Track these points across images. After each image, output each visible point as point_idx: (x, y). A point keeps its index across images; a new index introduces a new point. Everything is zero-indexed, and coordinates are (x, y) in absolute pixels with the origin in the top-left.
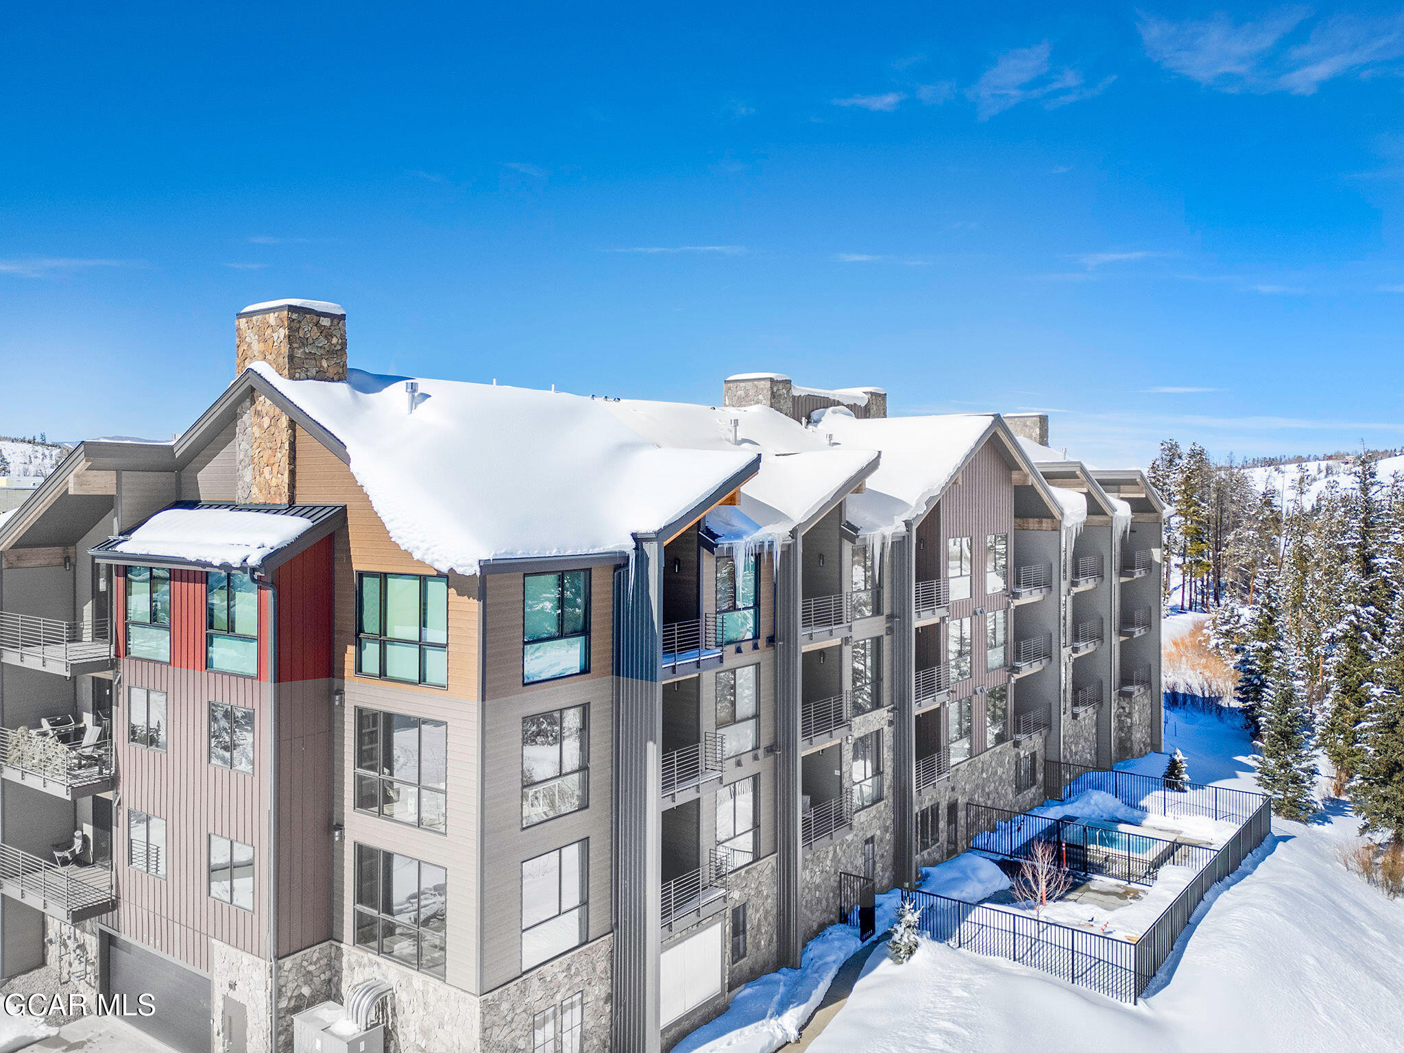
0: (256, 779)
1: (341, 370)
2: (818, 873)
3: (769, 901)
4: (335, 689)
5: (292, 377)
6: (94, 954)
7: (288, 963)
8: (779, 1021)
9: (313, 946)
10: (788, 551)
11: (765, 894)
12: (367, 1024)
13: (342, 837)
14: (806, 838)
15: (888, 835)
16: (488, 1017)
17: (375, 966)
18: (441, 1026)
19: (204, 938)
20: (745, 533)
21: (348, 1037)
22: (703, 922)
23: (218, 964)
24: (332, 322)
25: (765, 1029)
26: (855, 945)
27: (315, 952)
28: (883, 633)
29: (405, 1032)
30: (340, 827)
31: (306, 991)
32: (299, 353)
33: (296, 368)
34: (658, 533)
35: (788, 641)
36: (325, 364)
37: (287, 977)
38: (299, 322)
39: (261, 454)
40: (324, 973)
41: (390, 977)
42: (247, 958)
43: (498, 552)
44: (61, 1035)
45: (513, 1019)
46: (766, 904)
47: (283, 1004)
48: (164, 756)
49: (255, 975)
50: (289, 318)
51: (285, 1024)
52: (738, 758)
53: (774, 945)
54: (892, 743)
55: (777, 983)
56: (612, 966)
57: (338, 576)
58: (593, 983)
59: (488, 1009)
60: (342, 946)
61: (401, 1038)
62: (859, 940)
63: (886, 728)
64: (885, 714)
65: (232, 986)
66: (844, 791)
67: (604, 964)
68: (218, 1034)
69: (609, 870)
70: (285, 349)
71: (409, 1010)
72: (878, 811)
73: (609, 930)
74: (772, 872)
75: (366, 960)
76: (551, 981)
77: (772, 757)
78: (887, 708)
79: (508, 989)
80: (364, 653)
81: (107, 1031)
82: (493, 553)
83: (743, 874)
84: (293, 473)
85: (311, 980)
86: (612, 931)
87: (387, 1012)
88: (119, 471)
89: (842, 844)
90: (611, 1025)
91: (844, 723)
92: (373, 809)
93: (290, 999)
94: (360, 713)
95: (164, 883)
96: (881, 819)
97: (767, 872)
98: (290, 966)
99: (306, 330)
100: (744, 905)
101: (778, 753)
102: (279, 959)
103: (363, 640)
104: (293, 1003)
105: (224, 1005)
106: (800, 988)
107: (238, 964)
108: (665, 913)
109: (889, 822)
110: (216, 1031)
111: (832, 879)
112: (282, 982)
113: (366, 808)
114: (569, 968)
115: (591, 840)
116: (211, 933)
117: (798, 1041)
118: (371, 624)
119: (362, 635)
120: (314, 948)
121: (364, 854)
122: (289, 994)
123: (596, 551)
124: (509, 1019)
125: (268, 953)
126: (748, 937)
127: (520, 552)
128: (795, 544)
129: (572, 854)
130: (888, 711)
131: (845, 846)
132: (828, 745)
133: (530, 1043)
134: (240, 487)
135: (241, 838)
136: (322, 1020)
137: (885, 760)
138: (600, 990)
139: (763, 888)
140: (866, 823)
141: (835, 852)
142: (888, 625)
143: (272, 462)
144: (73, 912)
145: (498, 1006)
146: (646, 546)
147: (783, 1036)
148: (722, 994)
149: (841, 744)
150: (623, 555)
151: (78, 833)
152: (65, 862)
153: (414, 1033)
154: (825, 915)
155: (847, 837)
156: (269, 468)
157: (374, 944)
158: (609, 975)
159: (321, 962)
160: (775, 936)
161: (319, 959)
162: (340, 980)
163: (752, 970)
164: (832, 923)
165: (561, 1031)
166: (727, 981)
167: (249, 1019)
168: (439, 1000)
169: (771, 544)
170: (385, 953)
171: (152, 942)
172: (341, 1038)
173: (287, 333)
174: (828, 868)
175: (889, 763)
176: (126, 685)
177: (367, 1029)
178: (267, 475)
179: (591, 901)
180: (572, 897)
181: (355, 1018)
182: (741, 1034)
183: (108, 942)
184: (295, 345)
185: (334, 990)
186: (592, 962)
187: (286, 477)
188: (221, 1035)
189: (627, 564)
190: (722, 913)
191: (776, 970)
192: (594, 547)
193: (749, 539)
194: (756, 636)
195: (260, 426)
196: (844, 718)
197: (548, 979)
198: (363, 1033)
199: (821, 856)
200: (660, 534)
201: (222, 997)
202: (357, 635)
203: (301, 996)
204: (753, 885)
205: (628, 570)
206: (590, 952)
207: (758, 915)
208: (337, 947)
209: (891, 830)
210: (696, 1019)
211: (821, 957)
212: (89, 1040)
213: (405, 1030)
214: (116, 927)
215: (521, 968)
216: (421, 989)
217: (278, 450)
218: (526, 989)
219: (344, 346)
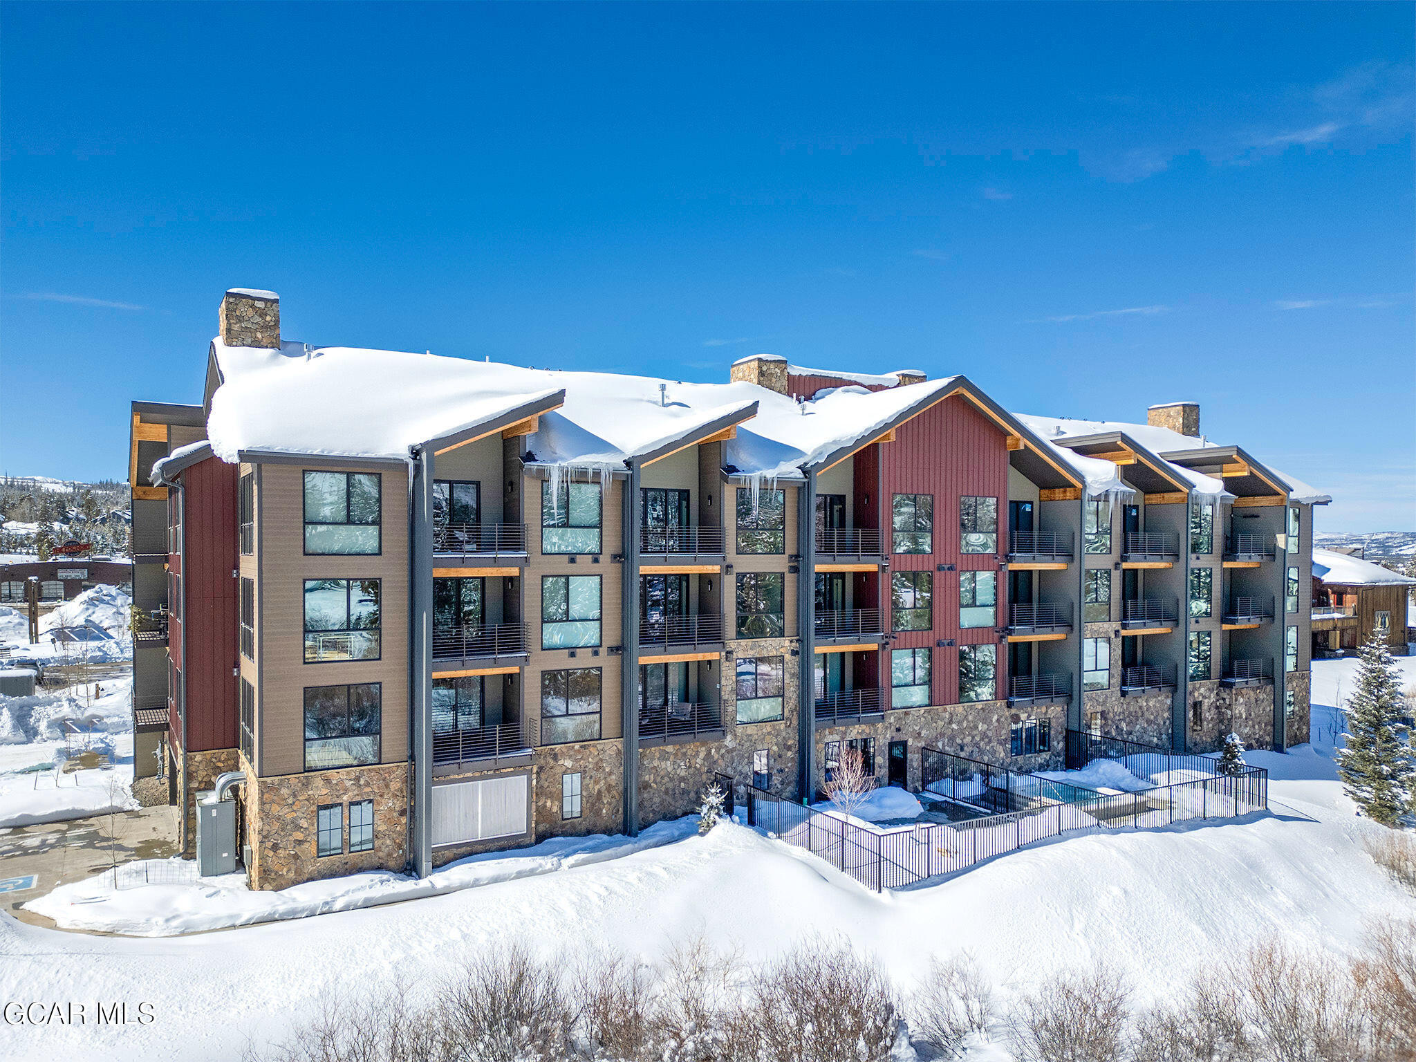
1: (274, 340)
5: (232, 345)
7: (198, 756)
9: (221, 748)
10: (627, 481)
13: (239, 673)
16: (266, 796)
20: (563, 459)
22: (503, 771)
24: (266, 305)
27: (224, 754)
28: (786, 570)
30: (237, 666)
32: (236, 327)
33: (234, 338)
36: (259, 335)
37: (198, 766)
38: (237, 304)
44: (139, 811)
45: (294, 803)
46: (608, 779)
50: (227, 302)
52: (571, 649)
58: (386, 797)
59: (265, 789)
60: (240, 751)
63: (788, 656)
64: (787, 643)
66: (722, 702)
67: (397, 785)
69: (406, 713)
70: (225, 324)
72: (778, 729)
73: (405, 759)
74: (617, 754)
76: (337, 784)
77: (618, 657)
78: (790, 639)
79: (289, 779)
81: (164, 813)
86: (407, 761)
89: (718, 748)
96: (781, 736)
97: (611, 752)
98: (200, 759)
99: (242, 310)
102: (190, 751)
109: (791, 742)
111: (704, 776)
112: (193, 769)
114: (358, 779)
115: (381, 685)
120: (221, 751)
122: (200, 779)
124: (290, 801)
126: (584, 802)
128: (632, 475)
130: (792, 642)
131: (723, 750)
133: (313, 825)
138: (393, 804)
139: (605, 765)
140: (756, 736)
141: (709, 753)
142: (790, 564)
145: (279, 789)
146: (423, 456)
148: (529, 835)
149: (719, 660)
158: (405, 794)
160: (621, 809)
161: (226, 760)
163: (590, 831)
165: (350, 825)
169: (598, 471)
173: (227, 313)
175: (792, 689)
179: (383, 732)
184: (232, 321)
186: (384, 780)
190: (526, 767)
193: (564, 464)
194: (599, 552)
197: (334, 782)
198: (216, 803)
199: (689, 753)
200: (427, 445)
202: (241, 525)
204: (590, 760)
206: (381, 772)
207: (598, 787)
210: (492, 846)
212: (149, 815)
215: (304, 766)
218: (308, 783)
219: (277, 322)
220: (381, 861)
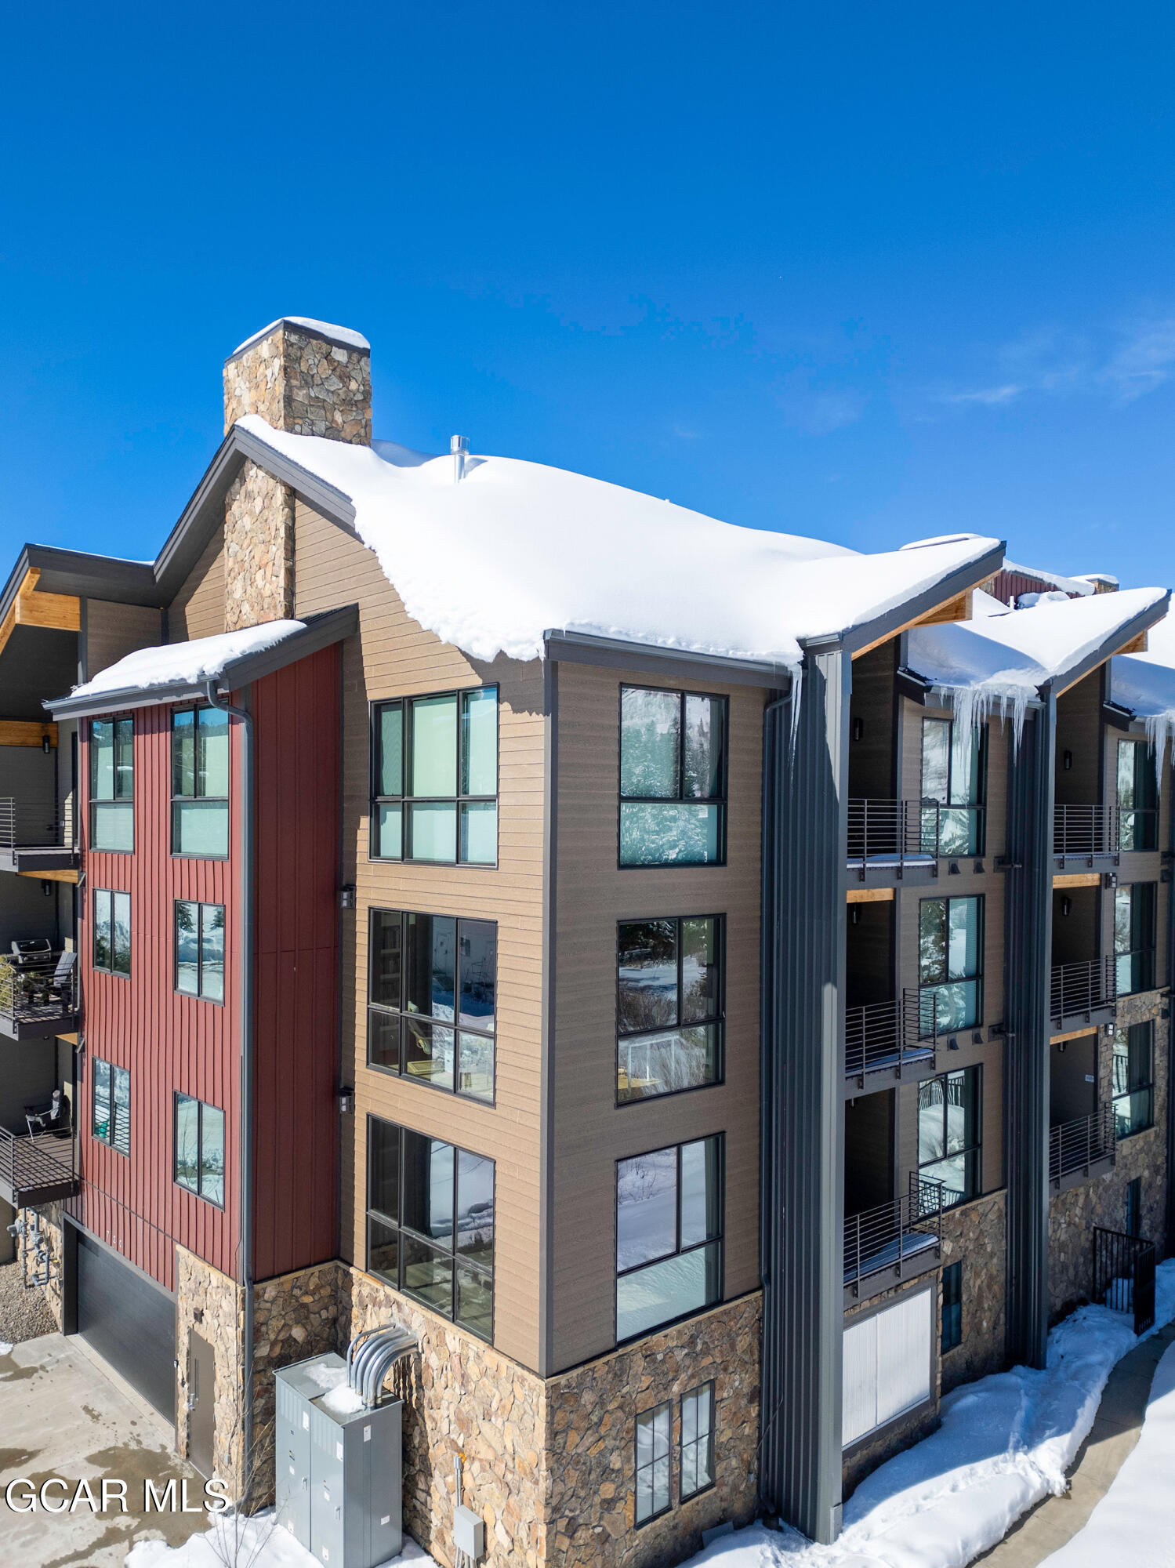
0: (227, 1010)
1: (362, 432)
2: (1064, 1226)
3: (995, 1261)
4: (344, 883)
5: (290, 429)
6: (59, 1253)
7: (270, 1290)
8: (1031, 1455)
9: (309, 1266)
10: (1035, 720)
11: (989, 1250)
12: (376, 1398)
13: (351, 1107)
14: (1053, 1171)
15: (1159, 1178)
16: (559, 1415)
17: (395, 1307)
18: (487, 1416)
19: (169, 1240)
20: (972, 677)
21: (345, 1416)
22: (906, 1286)
23: (184, 1283)
24: (350, 357)
25: (1010, 1469)
26: (1128, 1339)
27: (313, 1276)
28: (1158, 878)
29: (435, 1416)
30: (349, 1091)
31: (298, 1333)
32: (300, 395)
33: (294, 417)
34: (844, 635)
35: (1031, 864)
36: (338, 418)
37: (269, 1310)
38: (301, 348)
39: (252, 554)
40: (326, 1308)
41: (415, 1326)
42: (216, 1277)
43: (577, 622)
44: (13, 1356)
45: (601, 1420)
46: (989, 1265)
47: (263, 1351)
48: (128, 982)
49: (224, 1304)
50: (285, 341)
51: (265, 1381)
52: (952, 1036)
53: (1001, 1329)
54: (1166, 1043)
55: (1016, 1390)
56: (761, 1344)
57: (348, 714)
58: (731, 1369)
59: (557, 1401)
60: (352, 1270)
61: (429, 1425)
62: (1132, 1332)
63: (1158, 1020)
64: (1158, 999)
65: (199, 1316)
66: (1101, 1106)
67: (748, 1339)
68: (183, 1384)
69: (757, 1189)
70: (280, 389)
71: (440, 1384)
72: (1147, 1143)
73: (756, 1284)
74: (999, 1217)
75: (381, 1296)
76: (663, 1361)
77: (1001, 1041)
78: (1161, 990)
79: (593, 1370)
80: (382, 827)
81: (68, 1358)
82: (569, 621)
83: (957, 1215)
84: (291, 573)
85: (307, 1318)
86: (760, 1288)
87: (410, 1381)
88: (84, 598)
89: (1097, 1186)
90: (760, 1438)
91: (1102, 1003)
92: (394, 1066)
93: (273, 1344)
94: (377, 916)
95: (127, 1159)
96: (1151, 1154)
97: (992, 1216)
98: (273, 1294)
99: (311, 362)
100: (959, 1265)
101: (1011, 1035)
102: (256, 1282)
103: (382, 807)
104: (277, 1350)
105: (190, 1343)
106: (1055, 1404)
107: (206, 1284)
108: (849, 1265)
109: (1160, 1160)
110: (180, 1377)
111: (1083, 1237)
112: (261, 1317)
113: (385, 1063)
114: (692, 1341)
115: (728, 1137)
116: (176, 1236)
117: (1066, 1495)
118: (391, 783)
119: (379, 799)
120: (311, 1270)
121: (381, 1131)
122: (272, 1337)
123: (739, 655)
124: (594, 1418)
125: (240, 1274)
126: (964, 1314)
127: (613, 629)
128: (1047, 708)
129: (696, 1155)
130: (1162, 995)
131: (1101, 1188)
132: (1078, 1034)
133: (629, 1461)
134: (229, 609)
135: (210, 1099)
136: (315, 1384)
137: (1157, 1068)
138: (741, 1381)
139: (986, 1240)
140: (1130, 1158)
141: (1087, 1195)
142: (1165, 867)
143: (264, 562)
144: (21, 1192)
145: (579, 1396)
146: (821, 661)
147: (1042, 1484)
148: (932, 1401)
149: (1096, 1036)
150: (782, 673)
151: (57, 1094)
152: (37, 1130)
153: (447, 1420)
154: (1072, 1290)
155: (1104, 1176)
156: (261, 572)
157: (394, 1272)
158: (756, 1357)
159: (322, 1291)
160: (1002, 1316)
161: (318, 1287)
162: (349, 1322)
163: (969, 1365)
164: (1083, 1302)
165: (680, 1444)
166: (939, 1382)
167: (217, 1367)
168: (484, 1374)
169: (1011, 702)
170: (409, 1288)
171: (114, 1242)
172: (334, 1416)
173: (283, 363)
174: (1077, 1219)
175: (1162, 1073)
176: (91, 888)
177: (376, 1406)
178: (260, 582)
179: (727, 1235)
180: (696, 1229)
181: (359, 1386)
182: (972, 1474)
183: (75, 1240)
184: (294, 382)
185: (341, 1335)
186: (729, 1335)
187: (281, 581)
188: (186, 1386)
189: (788, 693)
190: (932, 1274)
191: (1005, 1367)
192: (736, 649)
193: (978, 687)
194: (979, 851)
195: (251, 513)
196: (1103, 997)
197: (660, 1357)
198: (369, 1412)
199: (1068, 1201)
200: (846, 638)
201: (187, 1331)
202: (373, 799)
203: (290, 1340)
204: (971, 1234)
205: (790, 702)
206: (725, 1319)
207: (978, 1282)
208: (344, 1270)
209: (1163, 1171)
210: (892, 1438)
211: (1078, 1355)
212: (43, 1368)
213: (435, 1413)
214: (79, 1219)
215: (615, 1336)
216: (458, 1351)
217: (273, 542)
218: (623, 1371)
219: (367, 395)
220: (724, 1505)
